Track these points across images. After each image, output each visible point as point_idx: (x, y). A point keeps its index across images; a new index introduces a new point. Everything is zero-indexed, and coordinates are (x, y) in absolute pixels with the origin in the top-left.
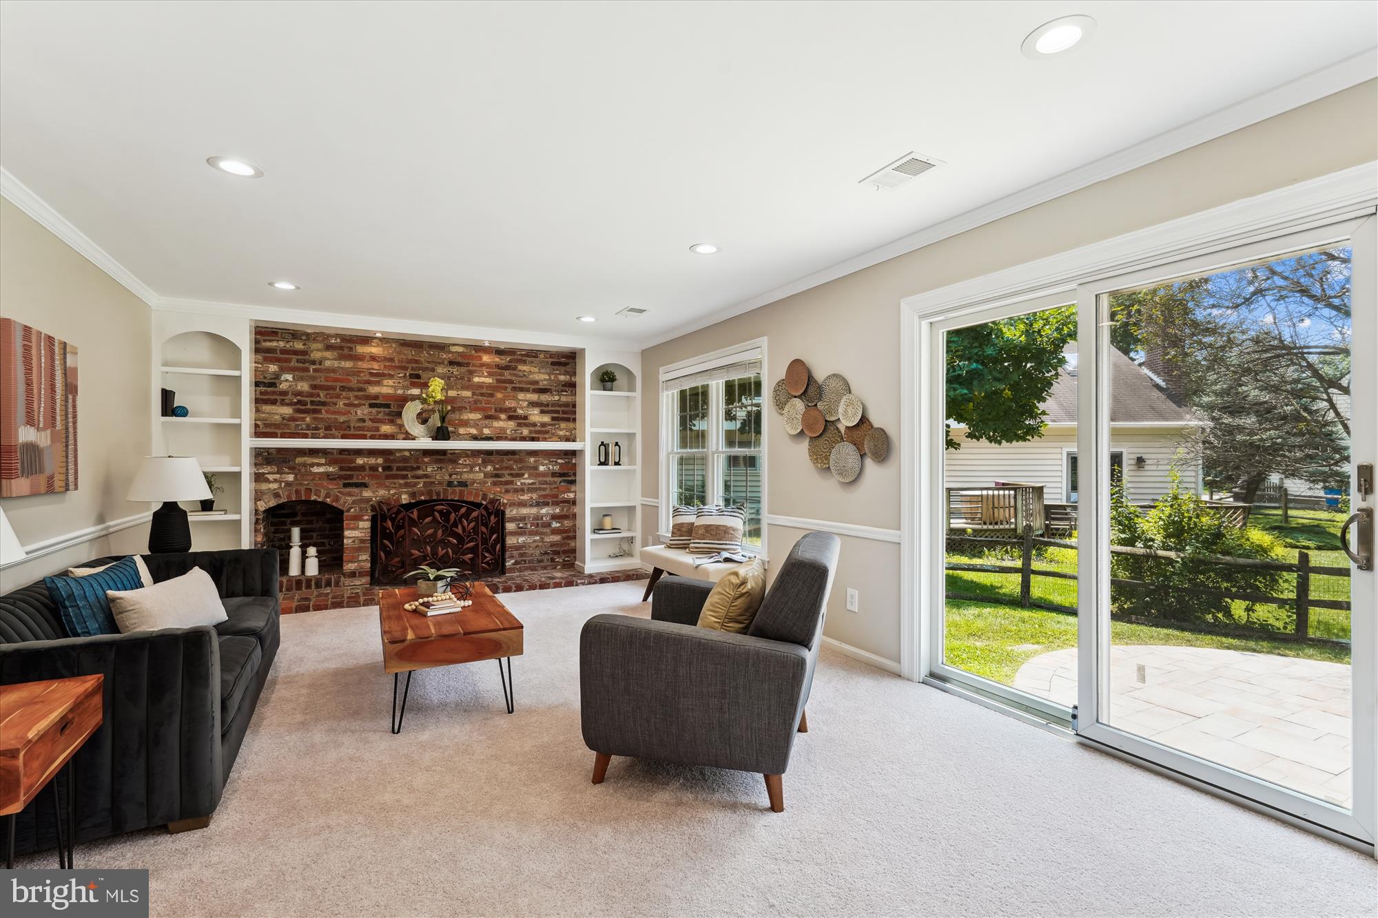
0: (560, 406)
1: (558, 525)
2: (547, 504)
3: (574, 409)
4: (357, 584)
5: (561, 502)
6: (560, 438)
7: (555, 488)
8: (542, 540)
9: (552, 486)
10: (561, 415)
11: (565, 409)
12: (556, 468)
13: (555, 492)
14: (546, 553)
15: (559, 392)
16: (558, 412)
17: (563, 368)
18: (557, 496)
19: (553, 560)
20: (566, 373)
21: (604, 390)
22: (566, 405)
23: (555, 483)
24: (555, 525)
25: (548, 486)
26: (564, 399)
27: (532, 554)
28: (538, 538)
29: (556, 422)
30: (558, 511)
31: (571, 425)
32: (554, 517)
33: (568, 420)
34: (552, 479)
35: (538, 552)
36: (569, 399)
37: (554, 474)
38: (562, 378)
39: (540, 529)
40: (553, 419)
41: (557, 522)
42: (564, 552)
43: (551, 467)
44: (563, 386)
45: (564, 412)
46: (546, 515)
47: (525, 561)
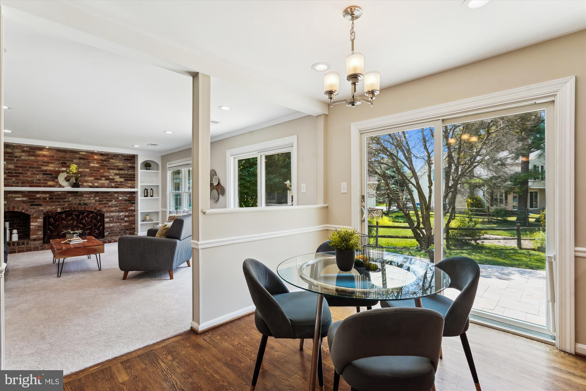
0: (128, 175)
1: (127, 219)
2: (123, 211)
3: (134, 176)
4: (37, 243)
5: (129, 211)
6: (128, 187)
7: (126, 205)
8: (120, 225)
9: (125, 205)
10: (129, 179)
11: (130, 176)
12: (127, 198)
13: (126, 207)
14: (122, 230)
15: (128, 170)
16: (127, 177)
17: (129, 161)
18: (127, 208)
19: (125, 232)
20: (131, 163)
21: (146, 170)
22: (131, 175)
23: (126, 203)
24: (126, 219)
25: (123, 205)
26: (130, 173)
27: (116, 230)
28: (119, 224)
29: (127, 181)
30: (127, 214)
31: (133, 182)
32: (126, 216)
33: (131, 180)
34: (125, 202)
35: (118, 229)
36: (132, 173)
37: (125, 200)
38: (129, 165)
39: (120, 221)
40: (125, 180)
41: (127, 218)
42: (130, 229)
43: (124, 198)
44: (129, 168)
45: (130, 177)
46: (122, 215)
47: (113, 233)
